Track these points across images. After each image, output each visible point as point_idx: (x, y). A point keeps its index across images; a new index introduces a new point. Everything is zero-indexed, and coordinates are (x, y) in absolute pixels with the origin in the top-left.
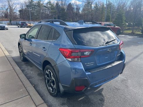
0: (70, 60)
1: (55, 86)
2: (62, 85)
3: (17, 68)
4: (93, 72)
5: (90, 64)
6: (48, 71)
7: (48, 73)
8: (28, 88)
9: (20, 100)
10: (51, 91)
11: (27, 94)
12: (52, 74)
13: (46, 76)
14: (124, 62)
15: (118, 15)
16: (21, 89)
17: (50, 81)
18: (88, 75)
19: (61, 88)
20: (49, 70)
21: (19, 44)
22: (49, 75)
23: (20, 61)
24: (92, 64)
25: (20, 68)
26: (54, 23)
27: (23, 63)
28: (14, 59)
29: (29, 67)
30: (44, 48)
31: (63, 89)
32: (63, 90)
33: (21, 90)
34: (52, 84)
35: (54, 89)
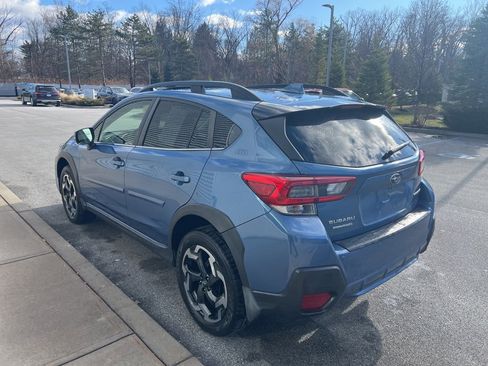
0: (284, 209)
1: (224, 300)
2: (254, 294)
3: (65, 246)
4: (354, 247)
5: (344, 223)
6: (196, 251)
7: (195, 258)
8: (123, 312)
9: (106, 351)
10: (207, 319)
11: (127, 331)
12: (212, 259)
13: (185, 269)
14: (432, 213)
15: (367, 65)
16: (98, 317)
17: (205, 283)
18: (341, 256)
19: (252, 305)
20: (198, 247)
21: (62, 163)
22: (200, 263)
23: (62, 222)
24: (349, 222)
25: (74, 246)
26: (208, 91)
27: (78, 228)
28: (43, 214)
29: (103, 243)
30: (181, 174)
31: (259, 305)
32: (258, 308)
33: (103, 319)
34: (210, 294)
35: (219, 308)
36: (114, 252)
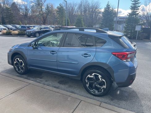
1: (104, 87)
2: (117, 83)
3: (31, 82)
6: (93, 75)
10: (96, 93)
11: (79, 100)
12: (100, 76)
13: (87, 81)
16: (68, 99)
22: (94, 78)
29: (39, 79)
30: (86, 54)
35: (102, 89)
36: (46, 81)
